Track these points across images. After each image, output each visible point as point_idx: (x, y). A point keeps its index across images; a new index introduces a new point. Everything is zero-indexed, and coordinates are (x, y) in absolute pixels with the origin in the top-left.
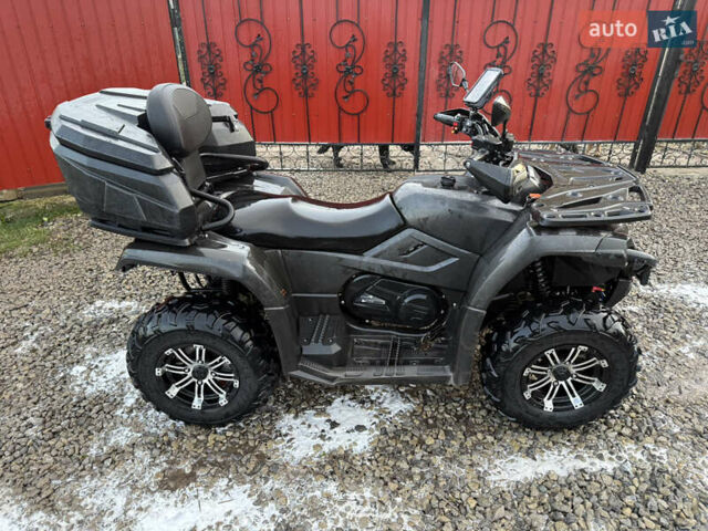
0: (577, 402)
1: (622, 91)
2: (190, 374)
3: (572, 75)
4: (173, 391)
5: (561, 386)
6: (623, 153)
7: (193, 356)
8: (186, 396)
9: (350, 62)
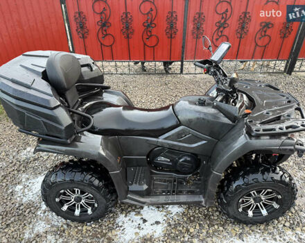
0: (264, 212)
1: (282, 35)
2: (73, 200)
3: (258, 28)
4: (65, 208)
5: (257, 205)
6: (281, 65)
7: (74, 192)
8: (72, 209)
9: (149, 21)
